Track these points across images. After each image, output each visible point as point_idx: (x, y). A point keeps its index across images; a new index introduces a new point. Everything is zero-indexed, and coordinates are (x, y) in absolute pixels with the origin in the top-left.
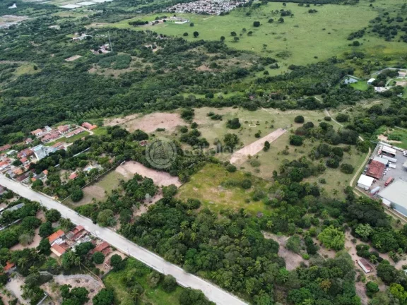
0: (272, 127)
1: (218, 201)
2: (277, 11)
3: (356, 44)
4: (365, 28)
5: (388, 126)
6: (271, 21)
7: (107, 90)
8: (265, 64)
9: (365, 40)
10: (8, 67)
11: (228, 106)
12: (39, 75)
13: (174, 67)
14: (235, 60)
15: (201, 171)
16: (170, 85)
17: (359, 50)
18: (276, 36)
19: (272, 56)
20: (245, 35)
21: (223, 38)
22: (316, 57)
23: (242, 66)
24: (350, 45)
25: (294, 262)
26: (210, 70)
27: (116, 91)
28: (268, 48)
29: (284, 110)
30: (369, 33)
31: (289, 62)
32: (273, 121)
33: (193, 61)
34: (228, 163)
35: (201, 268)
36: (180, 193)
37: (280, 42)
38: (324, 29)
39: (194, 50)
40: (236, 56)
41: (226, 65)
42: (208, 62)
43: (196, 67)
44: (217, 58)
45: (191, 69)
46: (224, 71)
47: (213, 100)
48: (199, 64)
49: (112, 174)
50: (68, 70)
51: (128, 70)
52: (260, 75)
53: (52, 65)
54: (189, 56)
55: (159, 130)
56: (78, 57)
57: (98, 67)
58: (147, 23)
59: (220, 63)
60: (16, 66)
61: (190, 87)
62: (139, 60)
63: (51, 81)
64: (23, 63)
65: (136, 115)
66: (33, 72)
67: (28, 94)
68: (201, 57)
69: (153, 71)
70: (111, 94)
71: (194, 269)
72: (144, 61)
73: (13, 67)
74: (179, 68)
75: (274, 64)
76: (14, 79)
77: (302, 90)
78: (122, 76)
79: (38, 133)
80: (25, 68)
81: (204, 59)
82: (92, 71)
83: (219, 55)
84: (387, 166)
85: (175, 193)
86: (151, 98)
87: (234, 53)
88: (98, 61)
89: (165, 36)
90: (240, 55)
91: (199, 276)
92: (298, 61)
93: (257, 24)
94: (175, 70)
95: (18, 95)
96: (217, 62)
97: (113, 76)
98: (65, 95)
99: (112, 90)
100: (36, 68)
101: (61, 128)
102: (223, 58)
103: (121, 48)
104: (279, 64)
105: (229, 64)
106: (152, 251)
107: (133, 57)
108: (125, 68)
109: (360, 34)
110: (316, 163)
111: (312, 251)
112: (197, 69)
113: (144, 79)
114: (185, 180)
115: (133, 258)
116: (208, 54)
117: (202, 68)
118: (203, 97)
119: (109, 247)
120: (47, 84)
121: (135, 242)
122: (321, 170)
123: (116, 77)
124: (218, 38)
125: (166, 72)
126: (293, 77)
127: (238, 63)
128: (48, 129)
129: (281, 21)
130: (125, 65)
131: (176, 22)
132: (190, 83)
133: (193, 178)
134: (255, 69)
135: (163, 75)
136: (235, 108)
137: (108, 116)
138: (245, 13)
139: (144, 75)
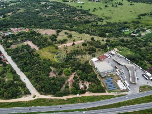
0: (82, 39)
1: (45, 56)
2: (118, 3)
3: (140, 18)
4: (148, 13)
6: (113, 6)
7: (41, 20)
8: (99, 20)
9: (145, 17)
10: (17, 9)
11: (74, 31)
12: (24, 13)
13: (66, 16)
14: (89, 17)
15: (48, 47)
16: (61, 22)
17: (140, 21)
18: (110, 11)
19: (103, 18)
20: (99, 9)
22: (120, 21)
23: (90, 20)
24: (137, 18)
26: (78, 19)
27: (44, 21)
28: (104, 15)
29: (91, 35)
30: (148, 15)
31: (108, 21)
33: (74, 15)
35: (24, 71)
36: (36, 52)
37: (110, 13)
38: (131, 11)
39: (77, 12)
40: (90, 16)
41: (84, 18)
42: (79, 17)
43: (74, 17)
44: (83, 15)
45: (71, 18)
46: (82, 20)
47: (72, 29)
48: (75, 17)
49: (23, 43)
50: (33, 13)
51: (51, 15)
52: (95, 23)
53: (29, 11)
54: (74, 14)
55: (46, 34)
56: (39, 9)
57: (43, 13)
58: (68, 1)
59: (82, 17)
60: (19, 9)
61: (68, 24)
63: (26, 15)
64: (22, 9)
65: (44, 29)
67: (18, 18)
68: (77, 14)
69: (59, 17)
72: (58, 13)
73: (18, 9)
74: (68, 17)
75: (101, 21)
76: (17, 13)
78: (48, 17)
79: (12, 29)
80: (22, 10)
82: (40, 14)
84: (108, 57)
87: (90, 15)
88: (44, 11)
89: (71, 6)
90: (92, 16)
91: (23, 73)
92: (112, 21)
93: (106, 6)
94: (66, 18)
95: (15, 18)
97: (45, 16)
98: (28, 20)
99: (42, 21)
100: (24, 11)
101: (19, 29)
102: (85, 16)
103: (54, 8)
104: (103, 21)
105: (86, 18)
106: (16, 64)
107: (55, 12)
108: (50, 14)
109: (144, 15)
112: (73, 18)
114: (40, 48)
115: (10, 65)
116: (80, 14)
117: (76, 18)
118: (69, 27)
119: (6, 60)
120: (25, 16)
121: (13, 60)
123: (46, 17)
124: (88, 9)
125: (63, 18)
126: (106, 25)
127: (89, 18)
128: (16, 29)
129: (116, 6)
130: (51, 14)
131: (79, 2)
132: (68, 22)
133: (44, 48)
134: (94, 21)
135: (61, 19)
136: (75, 32)
137: (36, 28)
138: (105, 2)
139: (55, 18)
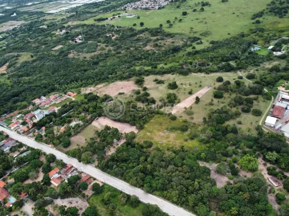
0: (200, 86)
1: (165, 141)
2: (199, 3)
3: (258, 22)
4: (264, 10)
5: (285, 79)
6: (195, 11)
7: (82, 68)
8: (193, 42)
9: (264, 18)
10: (13, 57)
11: (168, 73)
12: (34, 61)
13: (128, 49)
14: (171, 40)
15: (152, 121)
16: (126, 62)
17: (260, 26)
18: (199, 21)
19: (197, 35)
20: (177, 22)
21: (161, 25)
22: (229, 34)
23: (176, 44)
24: (253, 23)
25: (222, 182)
26: (154, 49)
27: (88, 68)
28: (194, 30)
29: (208, 74)
30: (267, 13)
31: (210, 38)
32: (201, 82)
33: (141, 43)
34: (171, 114)
35: (156, 190)
36: (138, 137)
37: (201, 25)
38: (234, 13)
39: (141, 35)
40: (171, 37)
41: (165, 44)
42: (152, 43)
43: (144, 47)
44: (158, 40)
45: (140, 49)
46: (163, 49)
47: (157, 70)
48: (145, 45)
49: (89, 126)
50: (55, 56)
51: (96, 53)
52: (189, 49)
53: (43, 54)
54: (138, 40)
55: (120, 94)
56: (61, 46)
57: (75, 52)
58: (107, 19)
59: (160, 43)
60: (18, 56)
61: (140, 62)
62: (103, 45)
63: (43, 65)
64: (23, 53)
65: (104, 84)
66: (31, 59)
67: (28, 75)
68: (146, 40)
69: (113, 52)
70: (85, 71)
71: (151, 190)
72: (106, 46)
73: (17, 57)
74: (132, 49)
75: (199, 41)
76: (18, 65)
77: (221, 58)
78: (92, 58)
79: (37, 101)
80: (25, 57)
81: (149, 41)
82: (71, 56)
83: (159, 37)
84: (286, 108)
85: (134, 137)
86: (113, 72)
87: (170, 35)
88: (75, 48)
89: (120, 27)
90: (174, 36)
91: (155, 195)
92: (216, 38)
93: (185, 14)
94: (128, 50)
95: (21, 76)
96: (158, 43)
97: (85, 58)
98: (53, 74)
99: (85, 68)
100: (32, 57)
101: (52, 97)
102: (162, 39)
103: (90, 38)
104: (202, 41)
105: (166, 43)
106: (121, 179)
107: (99, 44)
108: (93, 52)
109: (261, 14)
110: (234, 110)
111: (235, 173)
112: (144, 49)
113: (108, 58)
114: (141, 128)
115: (107, 185)
116: (152, 38)
117: (148, 48)
118: (150, 68)
119: (91, 177)
120: (41, 67)
121: (109, 173)
122: (237, 115)
123: (88, 59)
124: (158, 26)
125: (122, 52)
126: (213, 49)
127: (173, 42)
128: (43, 98)
129: (202, 10)
130: (94, 50)
131: (127, 17)
132: (140, 59)
133: (146, 126)
134: (186, 45)
135: (120, 55)
136: (173, 74)
137: (84, 87)
138: (176, 6)
139: (107, 56)
